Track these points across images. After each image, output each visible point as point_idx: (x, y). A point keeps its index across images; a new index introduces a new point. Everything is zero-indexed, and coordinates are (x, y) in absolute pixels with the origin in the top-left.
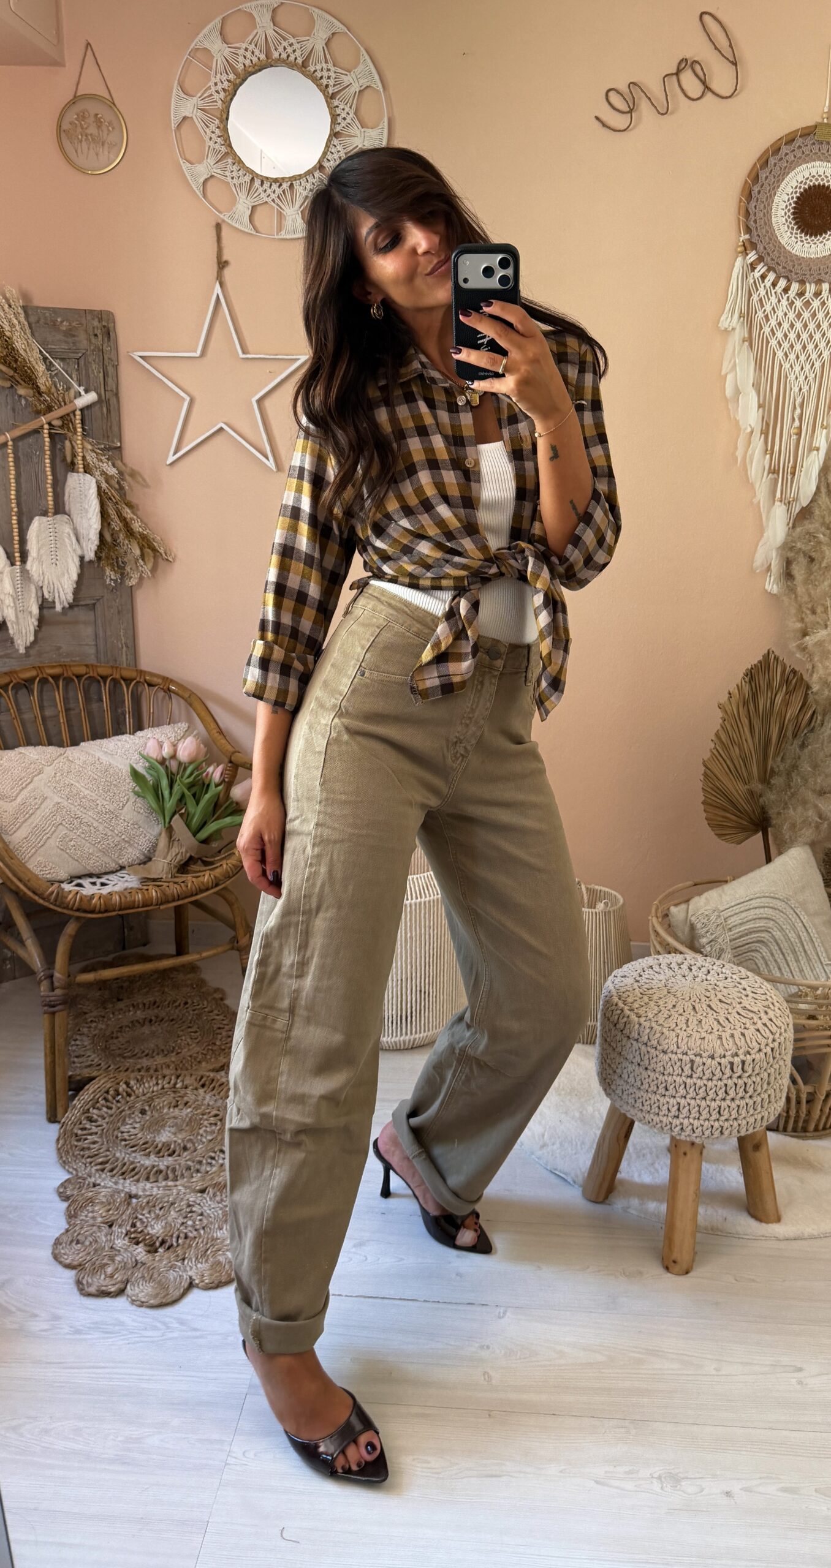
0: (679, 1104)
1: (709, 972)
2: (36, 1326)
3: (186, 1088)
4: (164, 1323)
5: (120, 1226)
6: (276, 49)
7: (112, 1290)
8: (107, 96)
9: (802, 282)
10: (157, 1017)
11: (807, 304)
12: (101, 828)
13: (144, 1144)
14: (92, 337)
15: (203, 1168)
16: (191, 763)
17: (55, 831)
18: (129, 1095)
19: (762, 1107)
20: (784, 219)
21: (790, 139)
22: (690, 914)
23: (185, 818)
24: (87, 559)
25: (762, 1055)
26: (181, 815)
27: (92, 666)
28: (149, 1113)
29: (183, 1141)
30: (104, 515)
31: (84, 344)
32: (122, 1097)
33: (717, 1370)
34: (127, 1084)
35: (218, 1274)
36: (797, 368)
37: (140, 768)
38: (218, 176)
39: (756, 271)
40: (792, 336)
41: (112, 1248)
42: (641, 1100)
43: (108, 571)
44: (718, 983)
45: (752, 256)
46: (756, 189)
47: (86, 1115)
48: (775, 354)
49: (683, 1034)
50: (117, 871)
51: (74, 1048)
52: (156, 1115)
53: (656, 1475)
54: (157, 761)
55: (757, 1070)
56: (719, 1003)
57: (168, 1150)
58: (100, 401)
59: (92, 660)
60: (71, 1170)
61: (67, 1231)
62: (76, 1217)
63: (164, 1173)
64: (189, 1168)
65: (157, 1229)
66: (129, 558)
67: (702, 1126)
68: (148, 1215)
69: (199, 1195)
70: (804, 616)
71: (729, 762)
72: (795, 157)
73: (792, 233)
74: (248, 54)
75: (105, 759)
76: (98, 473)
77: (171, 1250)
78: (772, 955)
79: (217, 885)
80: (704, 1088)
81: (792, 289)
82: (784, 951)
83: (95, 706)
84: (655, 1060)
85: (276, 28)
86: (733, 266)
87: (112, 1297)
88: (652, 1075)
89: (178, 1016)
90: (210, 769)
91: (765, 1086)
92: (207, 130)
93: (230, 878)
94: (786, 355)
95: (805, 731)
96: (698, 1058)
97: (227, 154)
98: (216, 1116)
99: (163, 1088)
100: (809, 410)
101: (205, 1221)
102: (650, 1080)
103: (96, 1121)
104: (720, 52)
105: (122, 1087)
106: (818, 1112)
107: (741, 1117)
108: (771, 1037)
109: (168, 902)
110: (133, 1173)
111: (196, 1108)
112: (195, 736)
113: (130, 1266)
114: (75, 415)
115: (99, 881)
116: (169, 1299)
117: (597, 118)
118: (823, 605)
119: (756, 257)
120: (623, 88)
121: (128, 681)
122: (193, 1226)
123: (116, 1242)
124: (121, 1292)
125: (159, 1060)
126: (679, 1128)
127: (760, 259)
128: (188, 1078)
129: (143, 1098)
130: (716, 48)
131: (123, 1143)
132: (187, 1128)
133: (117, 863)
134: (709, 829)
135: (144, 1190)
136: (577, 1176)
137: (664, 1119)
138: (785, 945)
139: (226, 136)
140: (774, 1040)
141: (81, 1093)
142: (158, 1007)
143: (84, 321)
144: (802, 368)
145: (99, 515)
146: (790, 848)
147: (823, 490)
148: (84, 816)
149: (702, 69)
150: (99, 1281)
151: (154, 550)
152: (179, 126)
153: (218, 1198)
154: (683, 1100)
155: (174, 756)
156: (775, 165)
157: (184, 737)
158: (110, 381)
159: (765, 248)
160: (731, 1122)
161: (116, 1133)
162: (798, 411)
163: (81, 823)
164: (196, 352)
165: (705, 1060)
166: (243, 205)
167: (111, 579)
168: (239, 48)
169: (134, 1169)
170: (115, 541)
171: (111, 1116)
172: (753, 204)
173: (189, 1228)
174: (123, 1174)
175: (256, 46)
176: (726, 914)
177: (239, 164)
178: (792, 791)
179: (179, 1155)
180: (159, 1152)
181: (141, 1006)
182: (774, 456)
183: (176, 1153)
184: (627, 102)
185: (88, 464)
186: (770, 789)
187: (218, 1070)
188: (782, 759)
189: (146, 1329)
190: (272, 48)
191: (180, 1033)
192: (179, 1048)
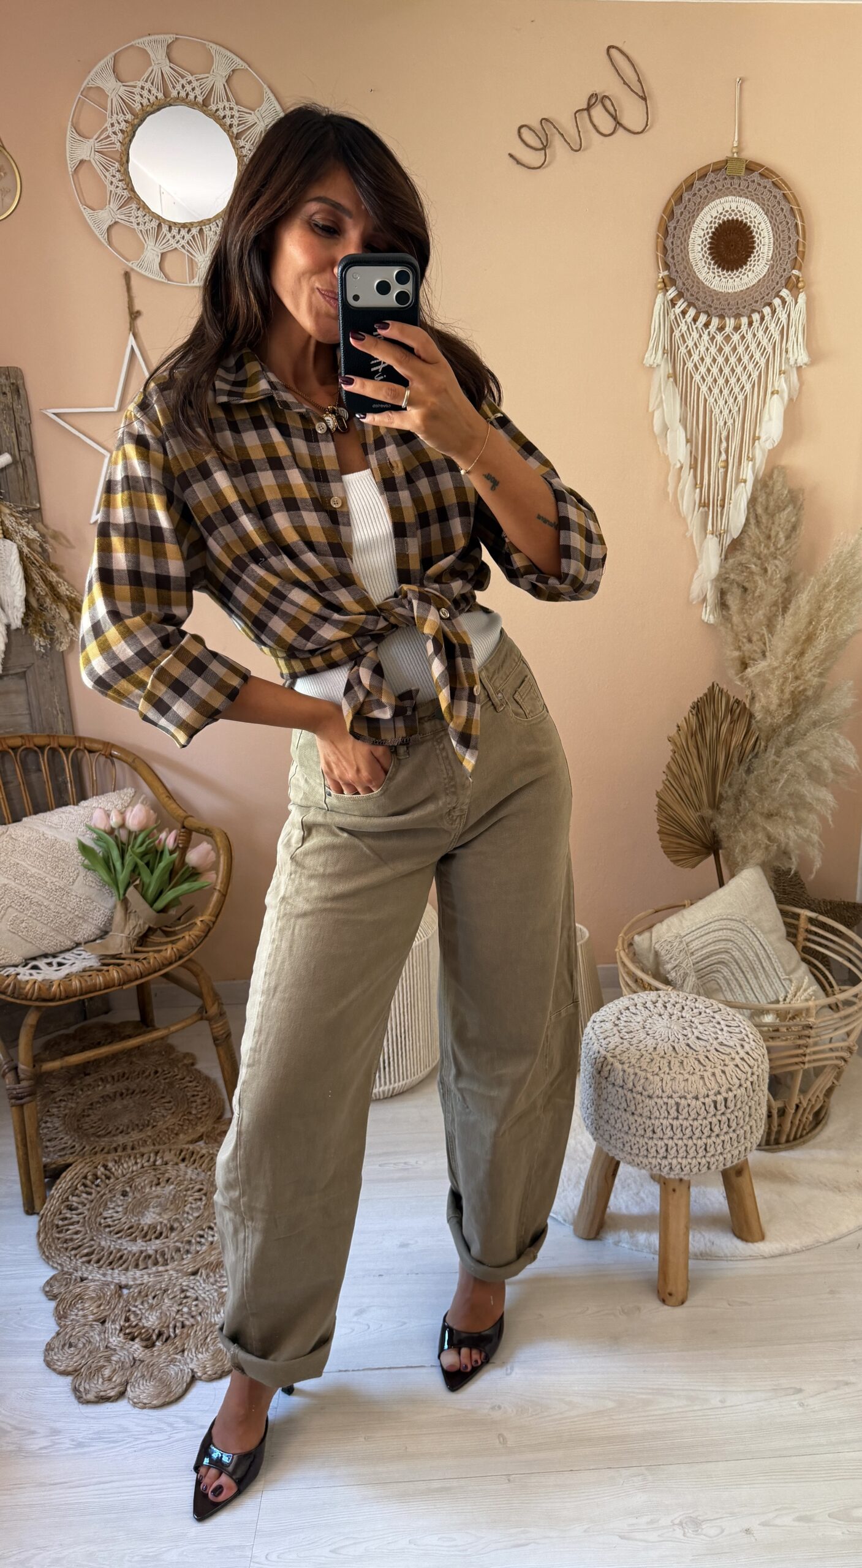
0: (667, 1145)
2: (36, 1443)
3: (166, 1164)
4: (170, 1425)
5: (114, 1322)
6: (174, 87)
7: (112, 1394)
10: (127, 1090)
11: (728, 338)
12: (52, 907)
13: (129, 1229)
14: (2, 396)
15: (193, 1248)
16: (141, 831)
17: (5, 914)
18: (108, 1178)
19: (745, 1138)
20: (701, 255)
21: (702, 174)
22: (654, 942)
23: (140, 889)
24: (13, 627)
25: (743, 1090)
26: (136, 887)
27: (28, 736)
28: (130, 1194)
29: (169, 1220)
30: (28, 580)
32: (102, 1181)
33: (721, 1401)
34: (105, 1167)
35: (219, 1364)
36: (721, 402)
37: (88, 842)
38: (122, 222)
39: (677, 307)
40: (715, 370)
41: (107, 1347)
42: (629, 1144)
43: (37, 638)
44: (693, 1019)
45: (672, 293)
46: (672, 225)
47: (66, 1203)
48: (699, 389)
49: (667, 1078)
50: (73, 948)
51: (45, 1131)
52: (138, 1195)
53: (677, 1521)
54: (105, 831)
55: (739, 1105)
56: (697, 1041)
57: (154, 1233)
58: (15, 462)
59: (27, 730)
60: (55, 1265)
61: (58, 1334)
62: (66, 1318)
63: (153, 1257)
64: (178, 1250)
65: (151, 1321)
66: (57, 623)
67: (690, 1164)
68: (141, 1307)
69: (192, 1277)
70: (740, 644)
71: (680, 792)
72: (708, 192)
73: (709, 269)
74: (145, 93)
75: (50, 834)
76: (18, 538)
77: (169, 1342)
78: (733, 974)
79: (181, 958)
80: (690, 1128)
81: (712, 324)
82: (744, 969)
83: (34, 777)
84: (641, 1105)
85: (172, 65)
86: (655, 302)
87: (112, 1402)
88: (639, 1120)
89: (149, 1086)
90: (163, 836)
91: (747, 1119)
92: (107, 174)
93: (193, 949)
94: (710, 390)
95: (750, 757)
96: (683, 1100)
97: (130, 198)
98: (200, 1190)
99: (143, 1167)
100: (735, 444)
101: (201, 1306)
102: (637, 1125)
103: (76, 1209)
104: (629, 87)
105: (101, 1170)
106: (789, 1124)
107: (726, 1151)
108: (750, 1071)
109: (131, 981)
110: (121, 1262)
111: (179, 1184)
112: (142, 803)
113: (128, 1365)
115: (55, 961)
116: (173, 1397)
117: (511, 155)
118: (758, 633)
119: (675, 293)
120: (535, 124)
121: (67, 749)
122: (189, 1313)
123: (111, 1340)
124: (122, 1395)
125: (135, 1136)
126: (668, 1168)
127: (680, 295)
128: (167, 1153)
129: (123, 1179)
130: (625, 83)
131: (107, 1230)
132: (172, 1207)
133: (72, 941)
134: (665, 856)
135: (135, 1279)
136: (567, 1215)
137: (654, 1161)
138: (744, 964)
139: (127, 179)
140: (753, 1074)
141: (58, 1181)
142: (128, 1079)
145: (23, 581)
146: (741, 869)
147: (752, 521)
148: (33, 895)
149: (613, 104)
150: (98, 1386)
152: (76, 171)
153: (212, 1280)
154: (671, 1141)
155: (123, 825)
156: (689, 200)
157: (131, 804)
158: (23, 440)
159: (684, 284)
160: (717, 1157)
161: (98, 1219)
162: (724, 444)
163: (31, 903)
164: (112, 406)
165: (689, 1101)
166: (151, 253)
167: (40, 646)
168: (135, 87)
169: (121, 1257)
170: (42, 606)
171: (92, 1201)
172: (669, 240)
173: (186, 1316)
174: (111, 1263)
175: (152, 84)
176: (687, 939)
177: (144, 209)
178: (741, 814)
179: (167, 1237)
180: (145, 1236)
181: (110, 1079)
182: (705, 489)
183: (164, 1235)
184: (540, 138)
185: (8, 529)
186: (721, 814)
187: (196, 1142)
188: (730, 785)
189: (151, 1433)
190: (170, 86)
191: (154, 1105)
192: (154, 1121)
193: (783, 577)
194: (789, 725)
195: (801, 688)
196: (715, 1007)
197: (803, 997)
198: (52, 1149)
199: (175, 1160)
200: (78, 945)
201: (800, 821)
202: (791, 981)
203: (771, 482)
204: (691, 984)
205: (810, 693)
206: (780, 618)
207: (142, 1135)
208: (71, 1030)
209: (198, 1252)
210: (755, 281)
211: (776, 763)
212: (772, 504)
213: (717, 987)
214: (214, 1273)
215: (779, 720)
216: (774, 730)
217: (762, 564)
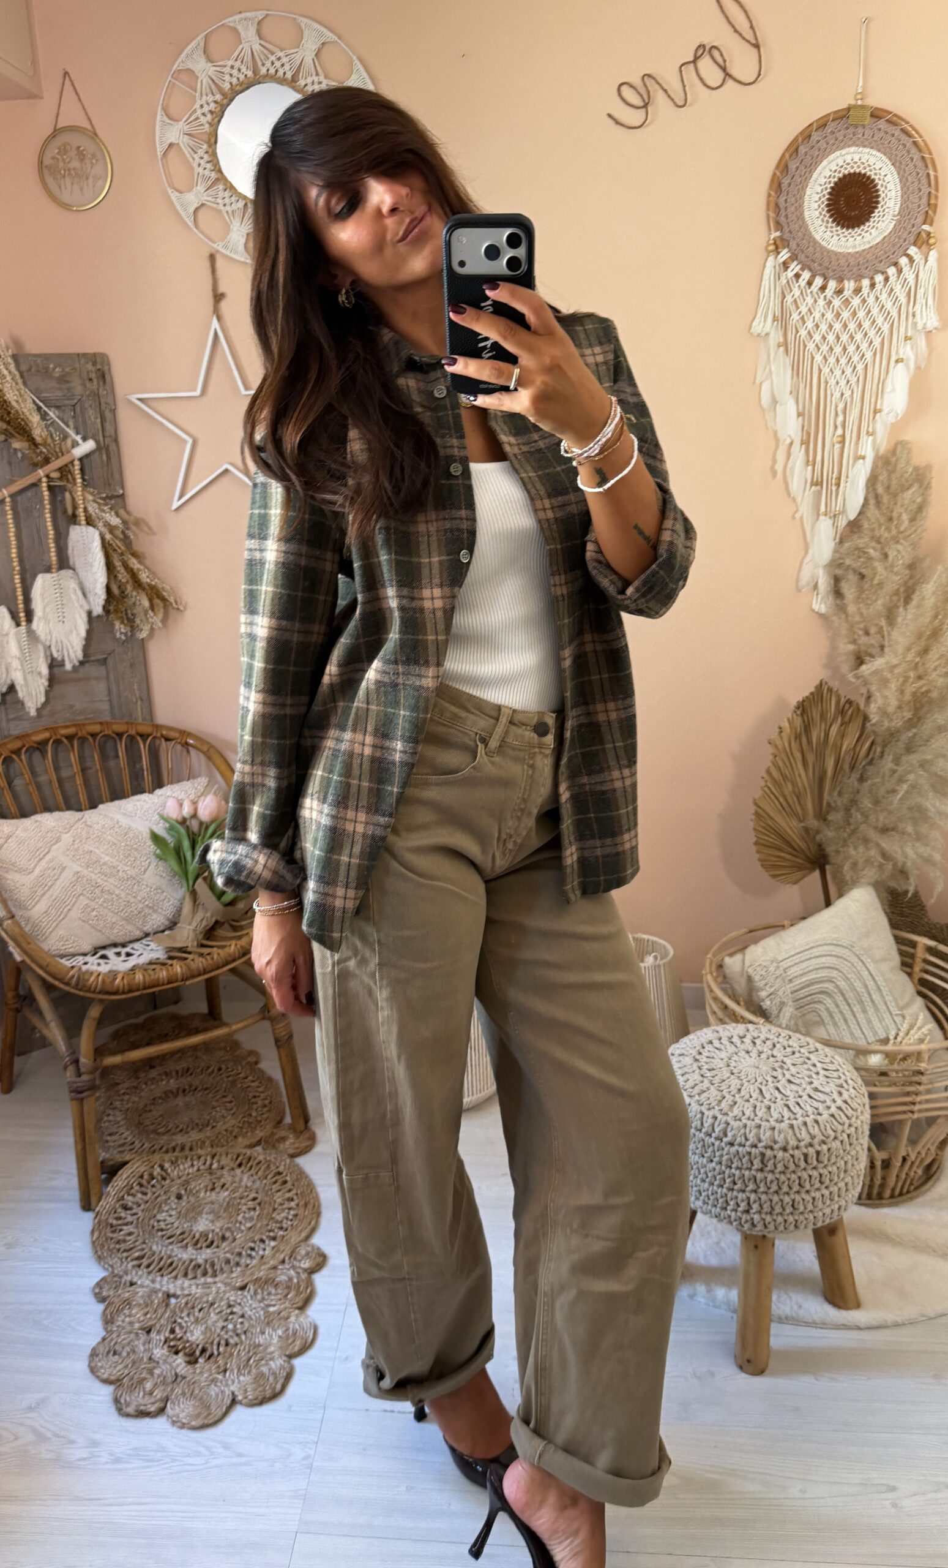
0: (749, 1199)
1: (774, 1046)
2: (73, 1454)
3: (222, 1168)
4: (208, 1448)
5: (159, 1332)
6: (263, 65)
7: (152, 1408)
8: (89, 127)
9: (840, 280)
10: (190, 1086)
11: (847, 302)
12: (123, 895)
13: (181, 1234)
14: (87, 382)
16: (212, 822)
17: (76, 902)
18: (164, 1179)
19: (839, 1196)
20: (819, 212)
22: (747, 964)
23: (208, 881)
24: (95, 614)
25: (838, 1143)
26: (205, 879)
27: (107, 723)
28: (185, 1198)
29: (221, 1229)
30: (110, 566)
31: (78, 390)
32: (158, 1181)
34: (162, 1167)
36: (838, 372)
37: (160, 830)
38: (209, 204)
39: (790, 270)
40: (831, 338)
41: (150, 1359)
43: (117, 624)
44: (785, 1059)
45: (784, 255)
46: (787, 181)
47: (122, 1201)
48: (813, 358)
49: (752, 1124)
50: (142, 939)
51: (106, 1124)
52: (192, 1199)
54: (177, 821)
55: (833, 1160)
56: (787, 1085)
57: (205, 1241)
58: (99, 448)
59: (107, 718)
60: (106, 1266)
61: (104, 1339)
62: (112, 1323)
63: (203, 1267)
64: (228, 1262)
65: (196, 1335)
66: (138, 610)
67: (775, 1220)
68: (187, 1319)
69: (240, 1292)
70: (856, 637)
71: (781, 799)
72: (828, 144)
73: (828, 227)
74: (235, 72)
75: (124, 821)
76: (101, 524)
77: (212, 1360)
78: (837, 1006)
80: (777, 1182)
81: (829, 287)
82: (850, 1001)
83: (112, 763)
85: (263, 43)
86: (764, 266)
87: (151, 1417)
89: (212, 1084)
92: (195, 156)
94: (826, 359)
95: (864, 764)
96: (770, 1150)
97: (217, 180)
98: (254, 1199)
99: (198, 1170)
100: (853, 417)
101: (246, 1325)
103: (131, 1209)
104: (740, 35)
105: (157, 1171)
106: (894, 1178)
107: (817, 1209)
108: (847, 1122)
109: (194, 977)
110: (170, 1269)
111: (234, 1191)
112: (216, 793)
113: (169, 1380)
114: (73, 466)
115: (124, 951)
116: (211, 1419)
117: (610, 116)
118: (876, 625)
119: (788, 255)
120: (636, 81)
121: (144, 737)
122: (235, 1330)
123: (155, 1352)
124: (161, 1412)
125: (195, 1136)
126: (750, 1222)
127: (794, 257)
129: (179, 1181)
130: (736, 31)
131: (160, 1234)
132: (225, 1215)
133: (141, 931)
134: (763, 869)
135: (183, 1289)
137: (733, 1214)
138: (850, 995)
139: (216, 162)
140: (850, 1126)
141: (114, 1180)
143: (77, 365)
144: (843, 372)
145: (105, 569)
146: (851, 889)
147: (872, 501)
148: (105, 883)
149: (722, 55)
150: (139, 1398)
151: (164, 600)
152: (165, 154)
153: (259, 1297)
154: (753, 1194)
155: (195, 816)
156: (806, 153)
157: (203, 794)
158: (108, 426)
159: (798, 245)
160: (807, 1215)
161: (152, 1222)
162: (840, 418)
163: (102, 891)
164: (195, 390)
165: (777, 1152)
166: (237, 233)
167: (122, 633)
168: (225, 67)
169: (171, 1264)
170: (123, 592)
171: (147, 1202)
172: (782, 199)
173: (230, 1334)
174: (160, 1270)
175: (242, 62)
176: (785, 964)
177: (230, 189)
178: (852, 827)
179: (218, 1247)
180: (196, 1243)
181: (174, 1074)
182: (818, 466)
183: (215, 1244)
184: (641, 96)
185: (91, 515)
186: (828, 825)
187: (255, 1146)
188: (840, 794)
189: (188, 1456)
190: (260, 63)
191: (215, 1104)
192: (215, 1121)
193: (908, 562)
194: (909, 729)
195: (924, 689)
196: (812, 1048)
197: (916, 1037)
198: (112, 1144)
199: (232, 1165)
200: (147, 935)
201: (919, 837)
202: (904, 1017)
203: (894, 459)
204: (788, 1015)
205: (934, 695)
206: (901, 609)
207: (201, 1136)
208: (141, 1019)
209: (247, 1265)
210: (878, 240)
211: (894, 772)
212: (894, 482)
213: (818, 1019)
214: (263, 1289)
215: (897, 723)
216: (893, 735)
217: (882, 549)
